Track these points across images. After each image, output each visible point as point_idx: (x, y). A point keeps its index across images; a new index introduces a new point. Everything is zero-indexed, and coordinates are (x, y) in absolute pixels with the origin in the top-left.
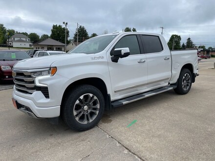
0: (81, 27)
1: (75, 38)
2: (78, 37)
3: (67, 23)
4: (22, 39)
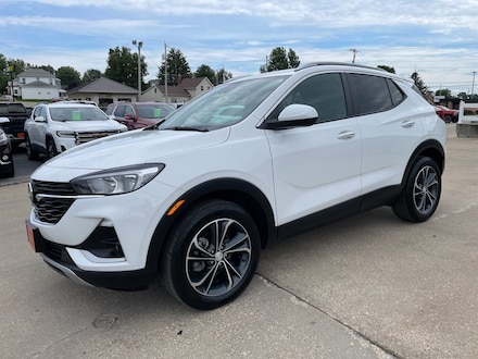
0: (173, 51)
1: (161, 76)
2: (166, 75)
3: (140, 44)
4: (42, 80)
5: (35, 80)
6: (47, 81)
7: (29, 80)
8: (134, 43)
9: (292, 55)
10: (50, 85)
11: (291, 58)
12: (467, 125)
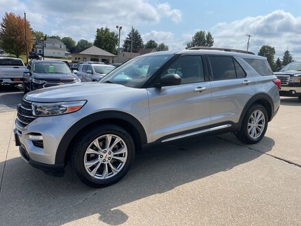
1: (125, 46)
8: (117, 27)
9: (209, 36)
10: (60, 49)
11: (208, 39)
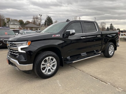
0: (48, 17)
1: (45, 23)
2: (47, 23)
3: (41, 15)
4: (15, 23)
5: (13, 23)
6: (16, 23)
7: (11, 23)
10: (17, 25)
12: (122, 38)
